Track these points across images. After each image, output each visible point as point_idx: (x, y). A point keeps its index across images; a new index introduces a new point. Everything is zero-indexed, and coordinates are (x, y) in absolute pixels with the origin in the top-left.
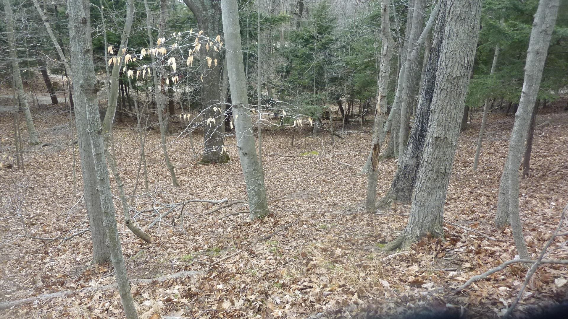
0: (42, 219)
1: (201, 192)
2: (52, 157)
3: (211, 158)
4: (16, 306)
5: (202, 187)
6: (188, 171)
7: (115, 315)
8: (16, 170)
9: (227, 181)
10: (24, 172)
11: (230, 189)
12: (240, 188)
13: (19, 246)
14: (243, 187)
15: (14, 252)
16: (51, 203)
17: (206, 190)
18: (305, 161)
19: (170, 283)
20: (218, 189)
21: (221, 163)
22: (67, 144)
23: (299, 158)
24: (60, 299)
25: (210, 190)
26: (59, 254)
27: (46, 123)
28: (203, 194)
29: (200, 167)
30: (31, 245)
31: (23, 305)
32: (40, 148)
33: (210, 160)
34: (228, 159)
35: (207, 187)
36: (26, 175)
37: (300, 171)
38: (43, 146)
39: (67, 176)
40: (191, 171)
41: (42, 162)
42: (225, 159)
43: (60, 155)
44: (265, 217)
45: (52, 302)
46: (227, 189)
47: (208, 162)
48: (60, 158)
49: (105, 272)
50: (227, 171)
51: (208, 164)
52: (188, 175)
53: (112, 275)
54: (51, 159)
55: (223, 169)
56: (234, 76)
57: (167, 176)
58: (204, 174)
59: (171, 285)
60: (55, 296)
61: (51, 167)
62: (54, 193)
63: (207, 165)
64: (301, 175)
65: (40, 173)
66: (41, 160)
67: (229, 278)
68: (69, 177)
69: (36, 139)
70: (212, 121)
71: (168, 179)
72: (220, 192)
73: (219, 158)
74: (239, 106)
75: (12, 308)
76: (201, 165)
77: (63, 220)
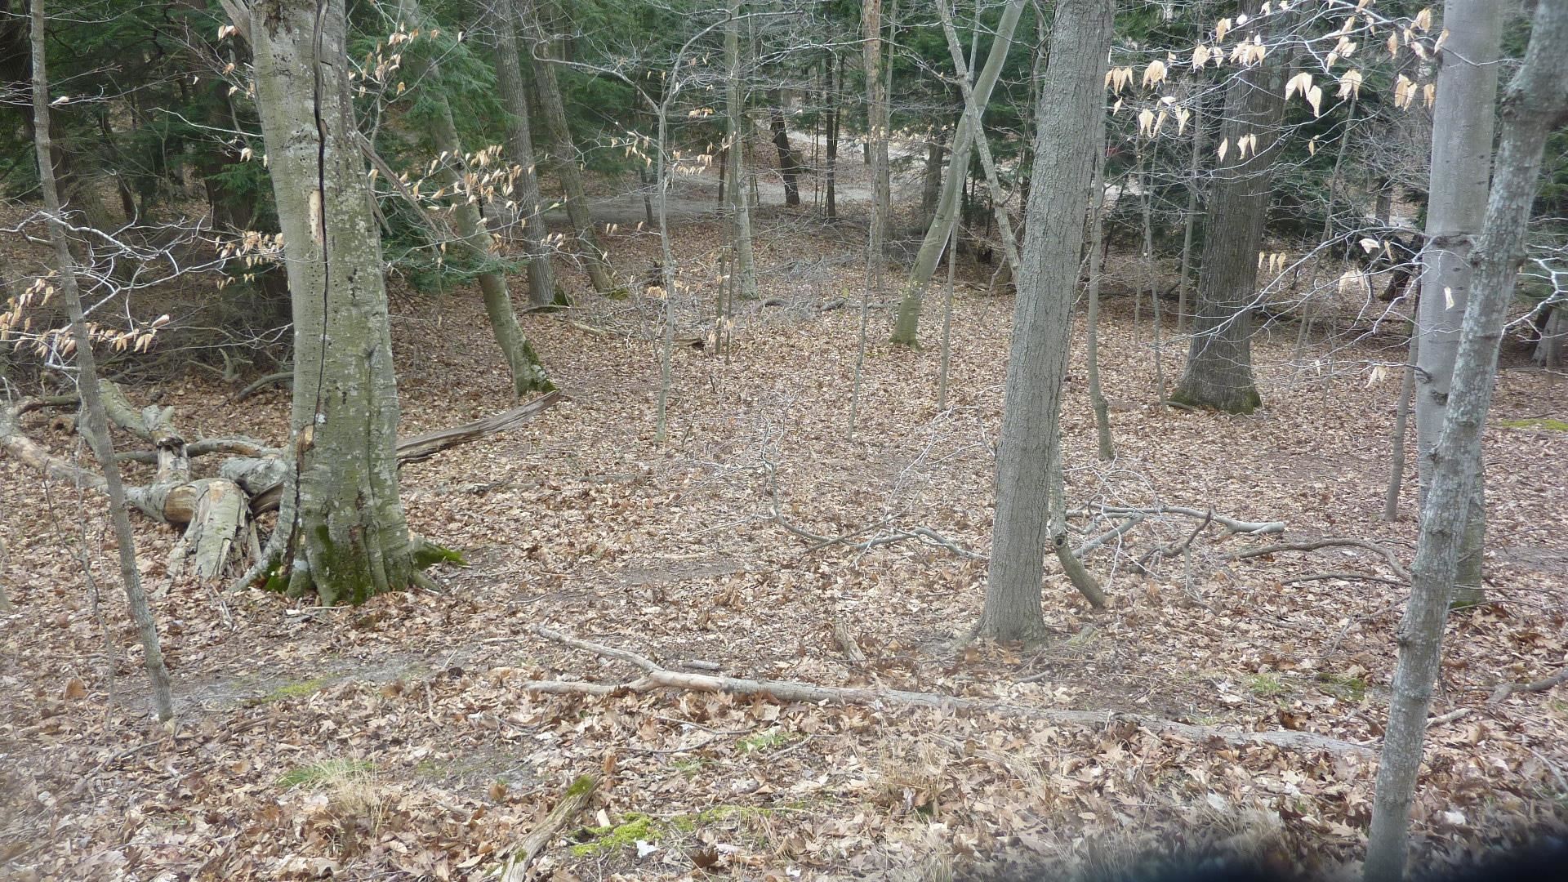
0: (785, 485)
1: (1179, 486)
2: (785, 334)
3: (1205, 395)
4: (830, 702)
5: (1181, 472)
6: (1134, 419)
7: (1128, 812)
8: (711, 355)
9: (1258, 469)
10: (727, 363)
11: (1271, 493)
12: (1304, 495)
13: (751, 539)
14: (1314, 496)
15: (742, 552)
16: (796, 446)
17: (1194, 484)
18: (1524, 448)
19: (1263, 758)
20: (1232, 487)
21: (1233, 412)
22: (819, 307)
23: (1499, 435)
24: (938, 715)
25: (1208, 488)
26: (860, 584)
27: (772, 250)
28: (1189, 495)
29: (1168, 414)
30: (775, 543)
31: (847, 702)
32: (759, 310)
33: (1201, 398)
34: (1257, 402)
35: (1198, 477)
36: (731, 371)
37: (1513, 478)
38: (768, 304)
39: (820, 386)
40: (1141, 420)
41: (765, 344)
42: (1247, 401)
43: (803, 332)
44: (1472, 609)
45: (916, 716)
46: (1262, 493)
47: (1192, 403)
48: (802, 339)
49: (1018, 668)
50: (1254, 438)
51: (1193, 408)
52: (1136, 433)
53: (1039, 680)
54: (783, 339)
55: (1239, 430)
56: (1455, 142)
57: (1076, 425)
58: (1184, 438)
59: (1268, 766)
60: (921, 703)
61: (783, 357)
62: (797, 423)
63: (1191, 412)
64: (1518, 491)
65: (761, 371)
66: (759, 338)
67: (1473, 795)
68: (825, 389)
69: (751, 288)
70: (1355, 280)
71: (1080, 434)
72: (1239, 497)
73: (1229, 395)
74: (1454, 240)
75: (821, 703)
76: (1170, 409)
77: (833, 496)
